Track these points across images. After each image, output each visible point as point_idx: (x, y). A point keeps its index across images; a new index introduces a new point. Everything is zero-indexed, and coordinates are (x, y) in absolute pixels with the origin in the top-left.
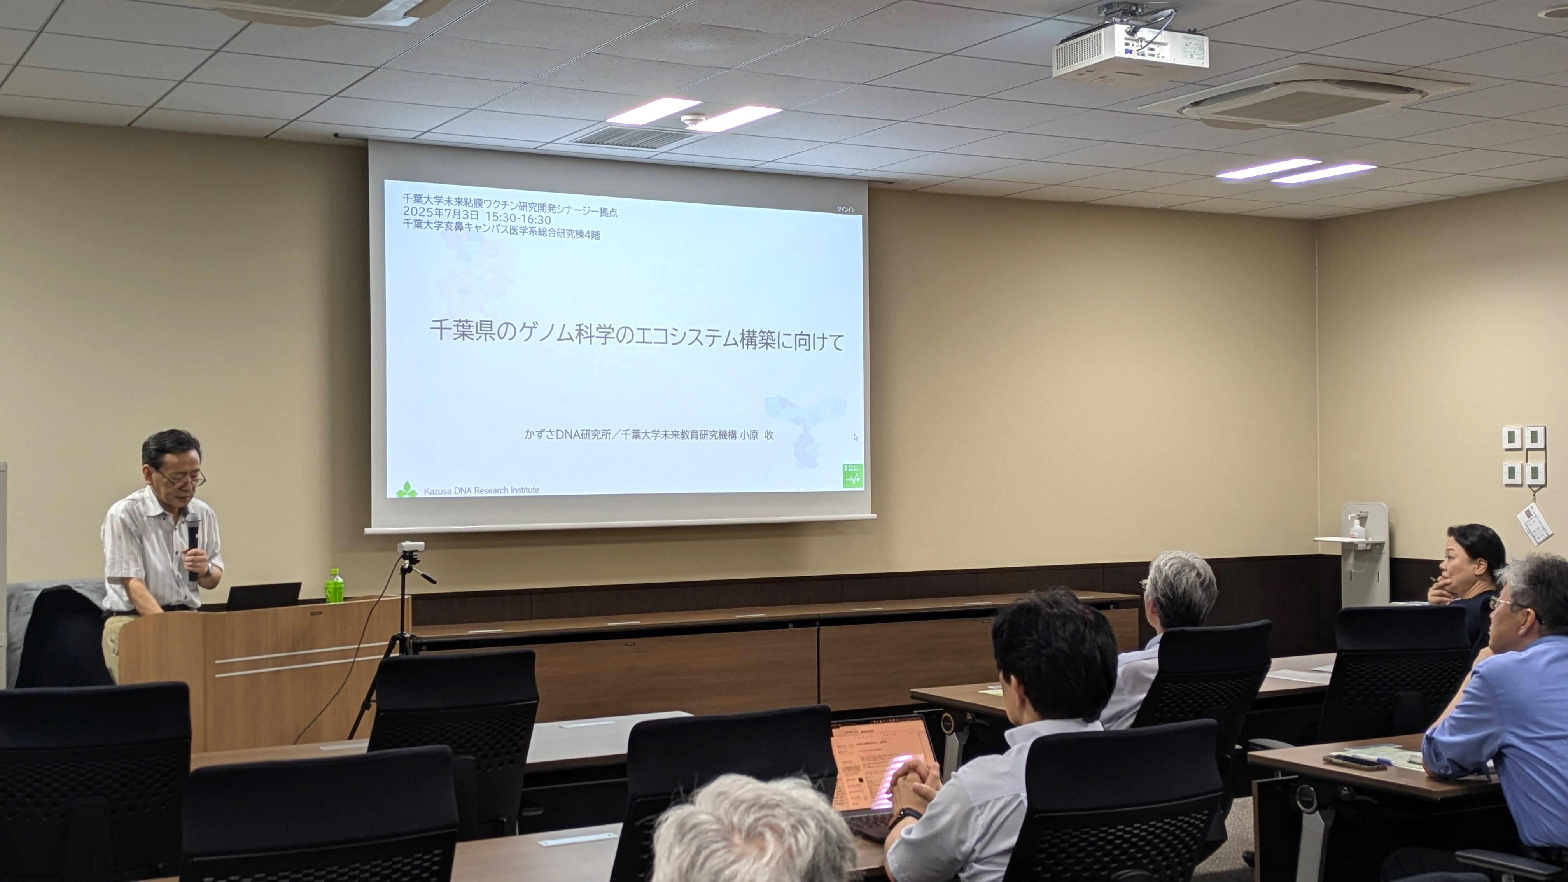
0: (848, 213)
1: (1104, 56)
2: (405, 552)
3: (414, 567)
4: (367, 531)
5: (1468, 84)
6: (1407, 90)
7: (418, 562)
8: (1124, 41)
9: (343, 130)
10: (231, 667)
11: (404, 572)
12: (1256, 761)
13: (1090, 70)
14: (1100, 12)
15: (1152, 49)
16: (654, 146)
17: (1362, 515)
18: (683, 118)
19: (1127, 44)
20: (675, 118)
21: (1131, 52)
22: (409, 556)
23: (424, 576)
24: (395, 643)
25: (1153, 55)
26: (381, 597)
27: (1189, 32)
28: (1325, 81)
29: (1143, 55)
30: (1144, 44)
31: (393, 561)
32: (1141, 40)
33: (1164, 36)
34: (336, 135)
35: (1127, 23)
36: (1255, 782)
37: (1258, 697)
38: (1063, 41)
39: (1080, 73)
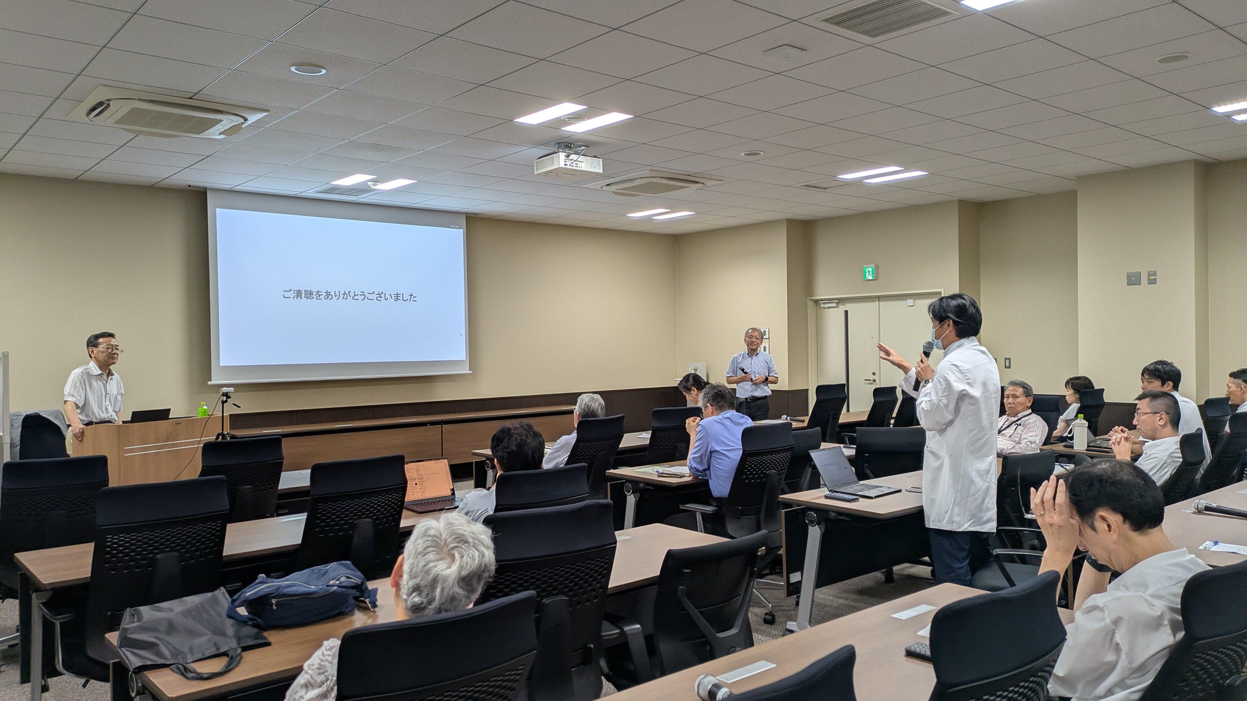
0: (456, 228)
1: (555, 167)
2: (223, 393)
3: (229, 400)
4: (209, 383)
5: (722, 180)
6: (697, 182)
7: (231, 397)
8: (564, 160)
9: (192, 184)
10: (132, 451)
11: (223, 402)
12: (611, 475)
13: (550, 172)
14: (555, 146)
15: (577, 164)
16: (356, 195)
17: (695, 368)
18: (369, 183)
19: (565, 162)
20: (365, 183)
21: (567, 165)
22: (226, 395)
23: (234, 404)
24: (219, 437)
25: (577, 167)
26: (212, 415)
27: (594, 157)
28: (661, 177)
29: (573, 167)
30: (573, 161)
31: (217, 398)
32: (572, 160)
33: (582, 158)
34: (189, 186)
35: (565, 152)
36: (609, 484)
37: (619, 449)
38: (539, 158)
39: (547, 173)
